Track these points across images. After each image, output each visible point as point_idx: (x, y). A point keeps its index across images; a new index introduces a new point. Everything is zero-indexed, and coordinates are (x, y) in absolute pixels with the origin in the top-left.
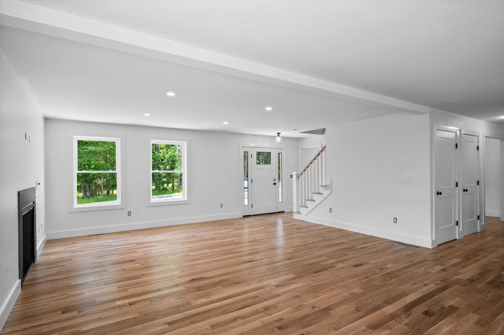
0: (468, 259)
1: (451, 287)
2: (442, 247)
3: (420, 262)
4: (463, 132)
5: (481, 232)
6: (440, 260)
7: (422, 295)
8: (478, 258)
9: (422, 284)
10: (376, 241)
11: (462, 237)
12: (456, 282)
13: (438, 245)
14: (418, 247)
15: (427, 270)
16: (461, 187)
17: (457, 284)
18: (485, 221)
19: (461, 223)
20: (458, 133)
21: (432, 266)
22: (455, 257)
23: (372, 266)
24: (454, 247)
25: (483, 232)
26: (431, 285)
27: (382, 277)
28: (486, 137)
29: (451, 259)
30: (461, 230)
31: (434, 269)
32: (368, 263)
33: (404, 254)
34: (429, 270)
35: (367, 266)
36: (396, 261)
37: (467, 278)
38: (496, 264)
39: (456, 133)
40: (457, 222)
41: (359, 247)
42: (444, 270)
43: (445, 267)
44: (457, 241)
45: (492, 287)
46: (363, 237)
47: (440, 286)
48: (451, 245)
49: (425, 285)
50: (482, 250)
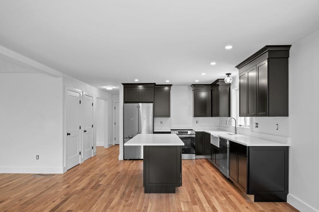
0: (84, 176)
1: (70, 197)
2: (70, 171)
3: (53, 186)
4: (84, 94)
5: (94, 157)
6: (67, 180)
7: (50, 210)
8: (89, 174)
9: (51, 202)
10: (21, 177)
11: (83, 162)
12: (74, 193)
13: (67, 170)
14: (54, 175)
15: (57, 190)
16: (83, 129)
17: (74, 194)
18: (96, 150)
19: (82, 153)
20: (81, 94)
21: (61, 186)
22: (76, 176)
23: (13, 199)
24: (77, 169)
25: (95, 156)
26: (58, 200)
27: (20, 206)
28: (97, 98)
29: (74, 178)
30: (82, 157)
31: (62, 188)
32: (9, 198)
33: (41, 183)
34: (58, 190)
35: (9, 201)
36: (35, 190)
37: (80, 189)
38: (97, 175)
39: (80, 94)
40: (80, 152)
41: (2, 186)
42: (68, 187)
43: (69, 185)
44: (80, 165)
45: (93, 189)
46: (9, 176)
47: (63, 199)
48: (76, 168)
49: (53, 201)
50: (92, 168)
